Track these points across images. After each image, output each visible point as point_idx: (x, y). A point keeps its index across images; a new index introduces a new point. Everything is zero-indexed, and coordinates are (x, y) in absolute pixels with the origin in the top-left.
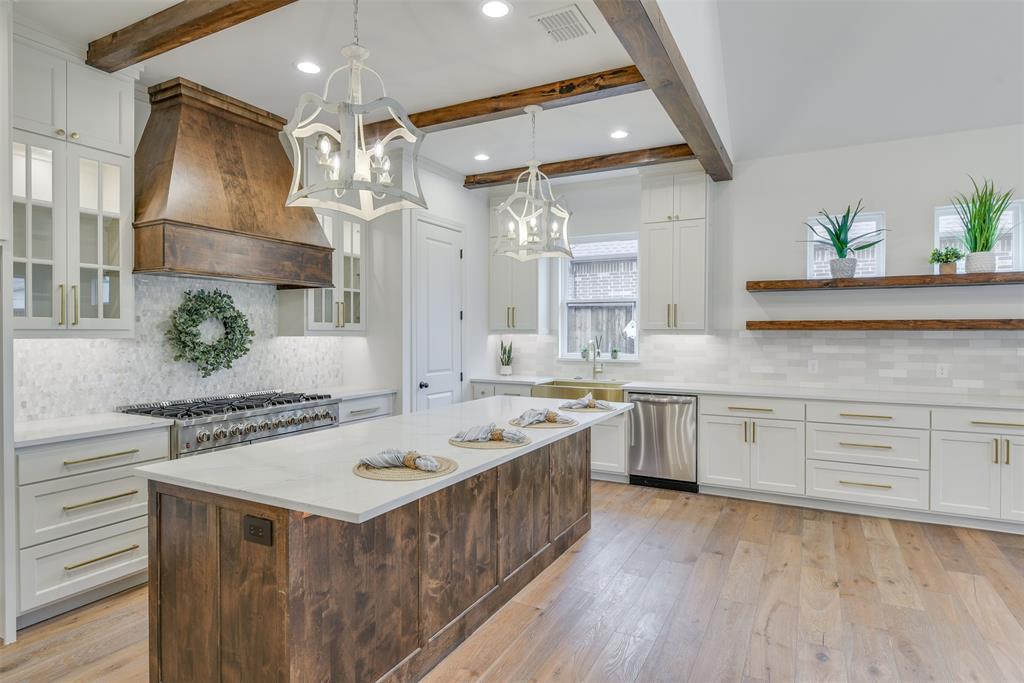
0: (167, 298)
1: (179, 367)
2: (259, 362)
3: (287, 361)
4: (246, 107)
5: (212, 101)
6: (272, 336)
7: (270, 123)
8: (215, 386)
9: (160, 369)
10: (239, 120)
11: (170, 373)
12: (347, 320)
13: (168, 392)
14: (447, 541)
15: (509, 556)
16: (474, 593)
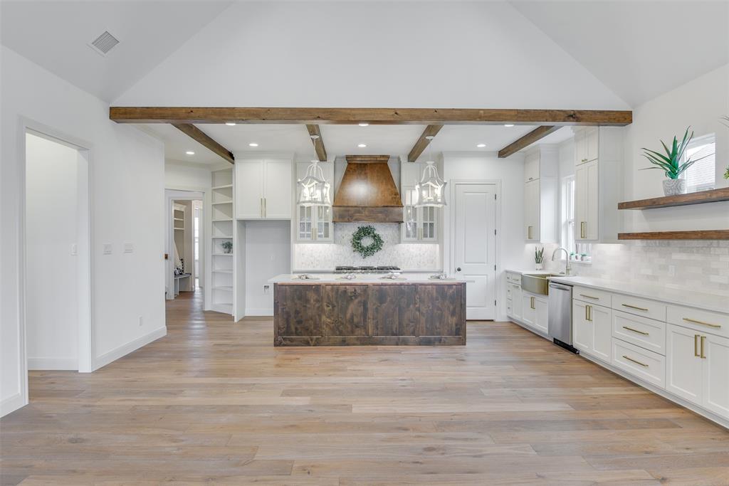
0: (351, 230)
1: (357, 254)
4: (371, 156)
5: (358, 159)
6: (396, 244)
7: (382, 159)
9: (351, 255)
10: (369, 162)
11: (354, 256)
12: (425, 236)
14: (336, 309)
15: (377, 329)
16: (352, 332)
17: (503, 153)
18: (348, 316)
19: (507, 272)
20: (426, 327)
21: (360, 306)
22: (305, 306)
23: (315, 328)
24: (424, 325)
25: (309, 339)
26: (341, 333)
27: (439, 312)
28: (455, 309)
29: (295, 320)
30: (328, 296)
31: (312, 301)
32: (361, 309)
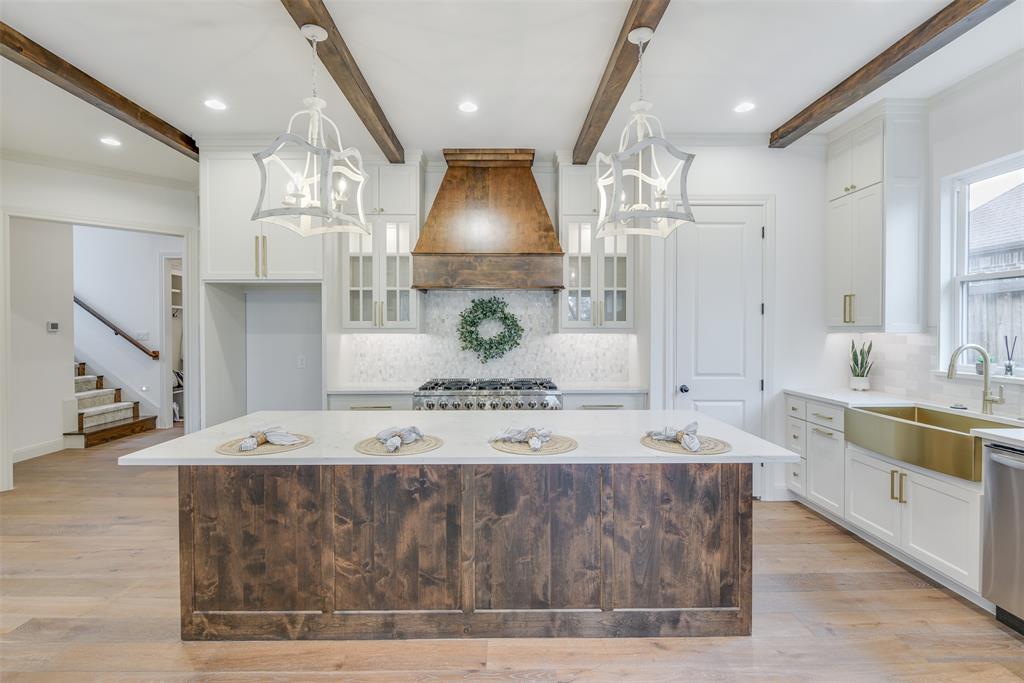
2: (536, 355)
3: (564, 355)
4: (495, 152)
5: (469, 157)
6: (549, 333)
7: (520, 157)
8: (498, 371)
9: (457, 355)
10: (492, 165)
12: (609, 317)
13: (463, 372)
14: (365, 530)
15: (489, 587)
16: (414, 600)
17: (780, 137)
18: (402, 548)
19: (787, 394)
20: (636, 585)
21: (438, 520)
22: (275, 522)
23: (302, 587)
24: (628, 576)
25: (285, 620)
26: (381, 602)
27: (672, 537)
28: (718, 528)
29: (243, 563)
30: (342, 491)
31: (293, 506)
32: (441, 529)
